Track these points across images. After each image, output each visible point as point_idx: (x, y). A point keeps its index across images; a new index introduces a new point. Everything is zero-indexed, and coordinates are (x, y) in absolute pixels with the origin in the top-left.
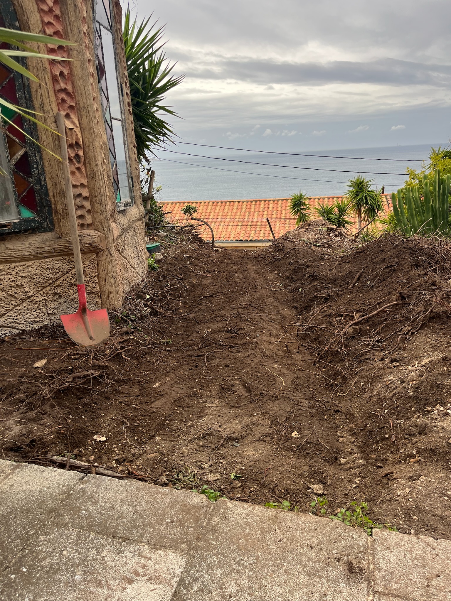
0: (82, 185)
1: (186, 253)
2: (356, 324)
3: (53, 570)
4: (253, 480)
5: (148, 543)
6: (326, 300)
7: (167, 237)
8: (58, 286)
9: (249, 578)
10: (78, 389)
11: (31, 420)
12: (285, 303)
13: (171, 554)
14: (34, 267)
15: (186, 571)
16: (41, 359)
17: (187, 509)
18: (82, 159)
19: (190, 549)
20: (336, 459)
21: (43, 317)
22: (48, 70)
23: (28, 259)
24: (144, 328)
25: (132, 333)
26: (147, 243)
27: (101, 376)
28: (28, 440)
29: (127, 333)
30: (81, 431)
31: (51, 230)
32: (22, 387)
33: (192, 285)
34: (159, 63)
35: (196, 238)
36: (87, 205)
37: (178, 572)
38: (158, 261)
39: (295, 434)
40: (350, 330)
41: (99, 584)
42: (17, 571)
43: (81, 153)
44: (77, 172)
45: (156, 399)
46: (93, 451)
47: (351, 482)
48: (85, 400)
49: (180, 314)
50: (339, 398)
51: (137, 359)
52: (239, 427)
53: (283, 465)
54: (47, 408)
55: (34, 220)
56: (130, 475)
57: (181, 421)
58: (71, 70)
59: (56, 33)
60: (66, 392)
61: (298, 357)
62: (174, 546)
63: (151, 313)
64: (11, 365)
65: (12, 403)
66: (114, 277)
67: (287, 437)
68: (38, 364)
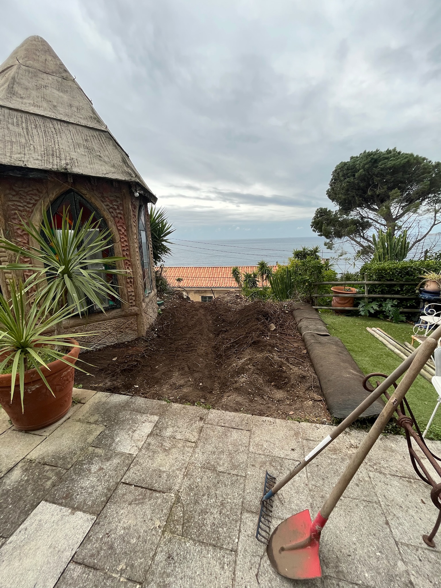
0: (132, 291)
1: (175, 305)
2: (231, 343)
3: (124, 421)
4: (184, 399)
5: (149, 414)
6: (225, 331)
7: (167, 297)
8: (122, 328)
9: (175, 421)
10: (128, 369)
11: (113, 380)
12: (211, 332)
13: (155, 416)
14: (113, 322)
15: (159, 420)
16: (115, 357)
17: (161, 406)
18: (132, 282)
19: (160, 415)
20: (212, 392)
21: (115, 340)
22: (122, 253)
23: (111, 319)
24: (153, 343)
25: (149, 346)
26: (158, 301)
27: (137, 364)
28: (113, 387)
29: (147, 346)
30: (130, 384)
31: (120, 308)
32: (109, 369)
33: (176, 322)
34: (166, 224)
35: (181, 297)
36: (134, 298)
37: (157, 420)
38: (162, 310)
39: (201, 384)
40: (229, 346)
41: (136, 423)
42: (114, 422)
43: (132, 280)
44: (130, 287)
45: (156, 372)
46: (134, 391)
47: (214, 398)
48: (131, 373)
49: (169, 336)
50: (218, 372)
51: (151, 357)
52: (183, 382)
53: (194, 394)
54: (118, 376)
55: (114, 305)
56: (146, 397)
57: (164, 380)
58: (130, 252)
59: (125, 241)
60: (125, 370)
61: (210, 356)
62: (156, 414)
63: (157, 337)
64: (104, 360)
65: (107, 374)
66: (143, 324)
67: (198, 385)
68: (114, 359)
